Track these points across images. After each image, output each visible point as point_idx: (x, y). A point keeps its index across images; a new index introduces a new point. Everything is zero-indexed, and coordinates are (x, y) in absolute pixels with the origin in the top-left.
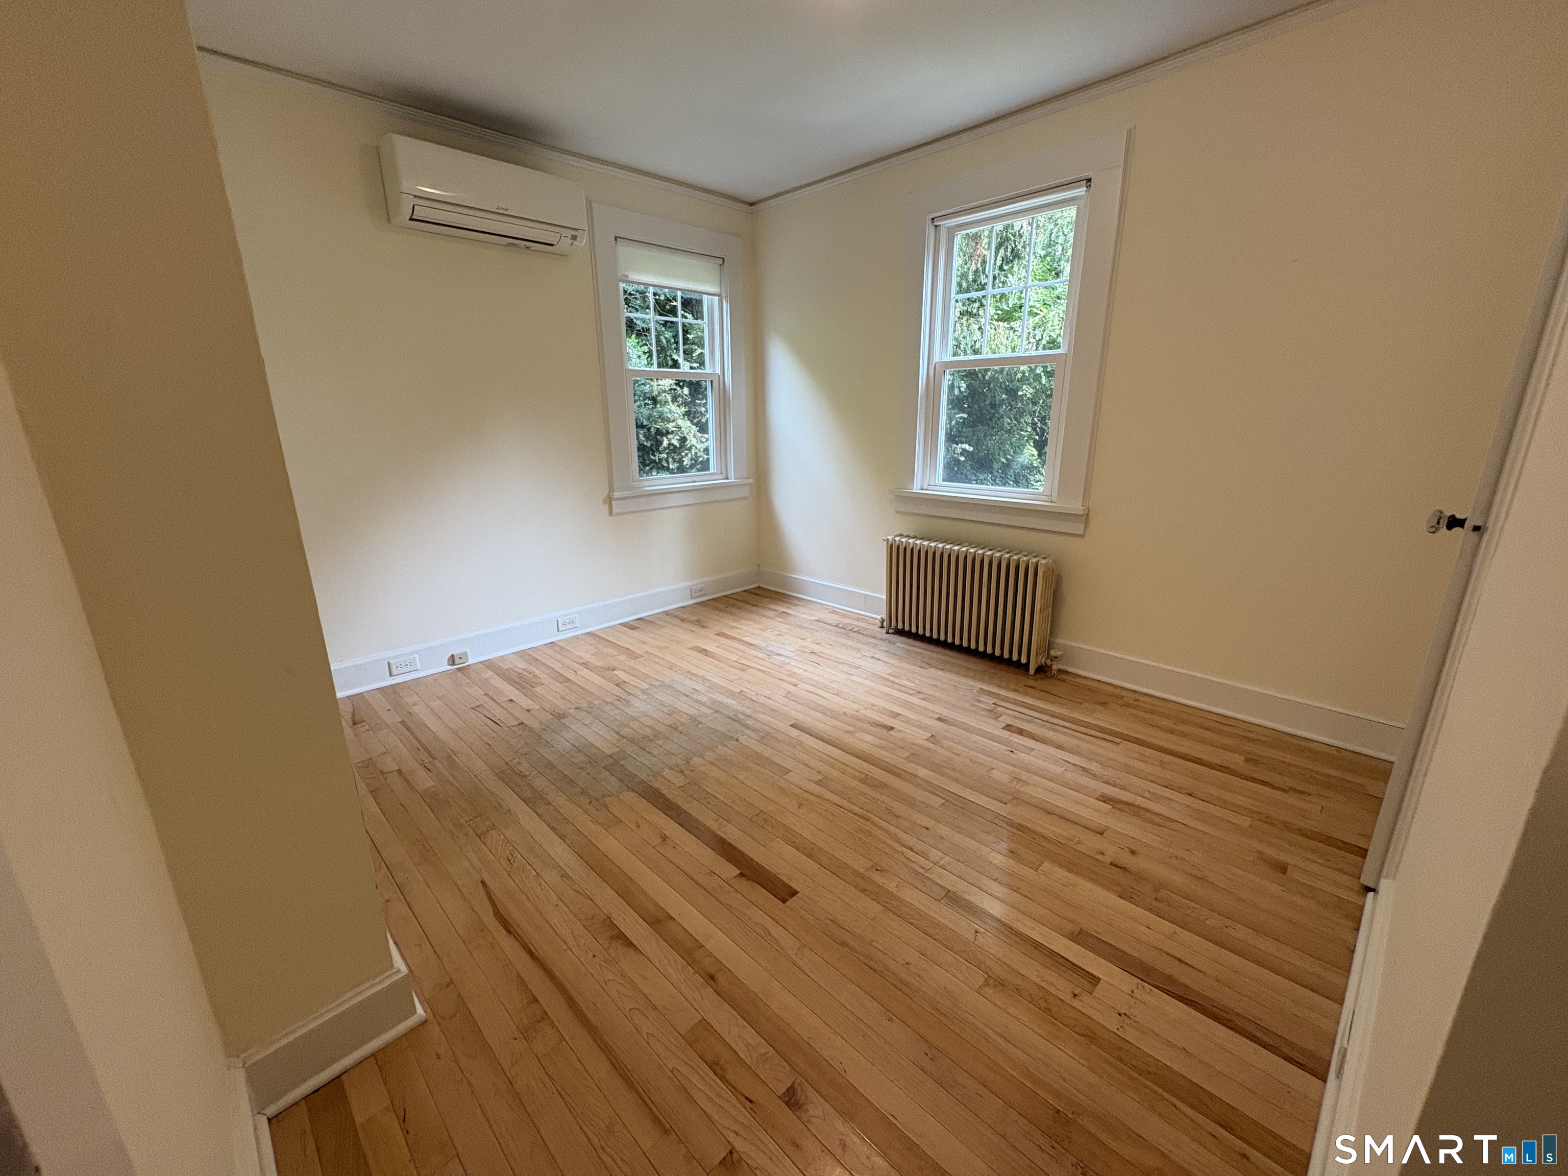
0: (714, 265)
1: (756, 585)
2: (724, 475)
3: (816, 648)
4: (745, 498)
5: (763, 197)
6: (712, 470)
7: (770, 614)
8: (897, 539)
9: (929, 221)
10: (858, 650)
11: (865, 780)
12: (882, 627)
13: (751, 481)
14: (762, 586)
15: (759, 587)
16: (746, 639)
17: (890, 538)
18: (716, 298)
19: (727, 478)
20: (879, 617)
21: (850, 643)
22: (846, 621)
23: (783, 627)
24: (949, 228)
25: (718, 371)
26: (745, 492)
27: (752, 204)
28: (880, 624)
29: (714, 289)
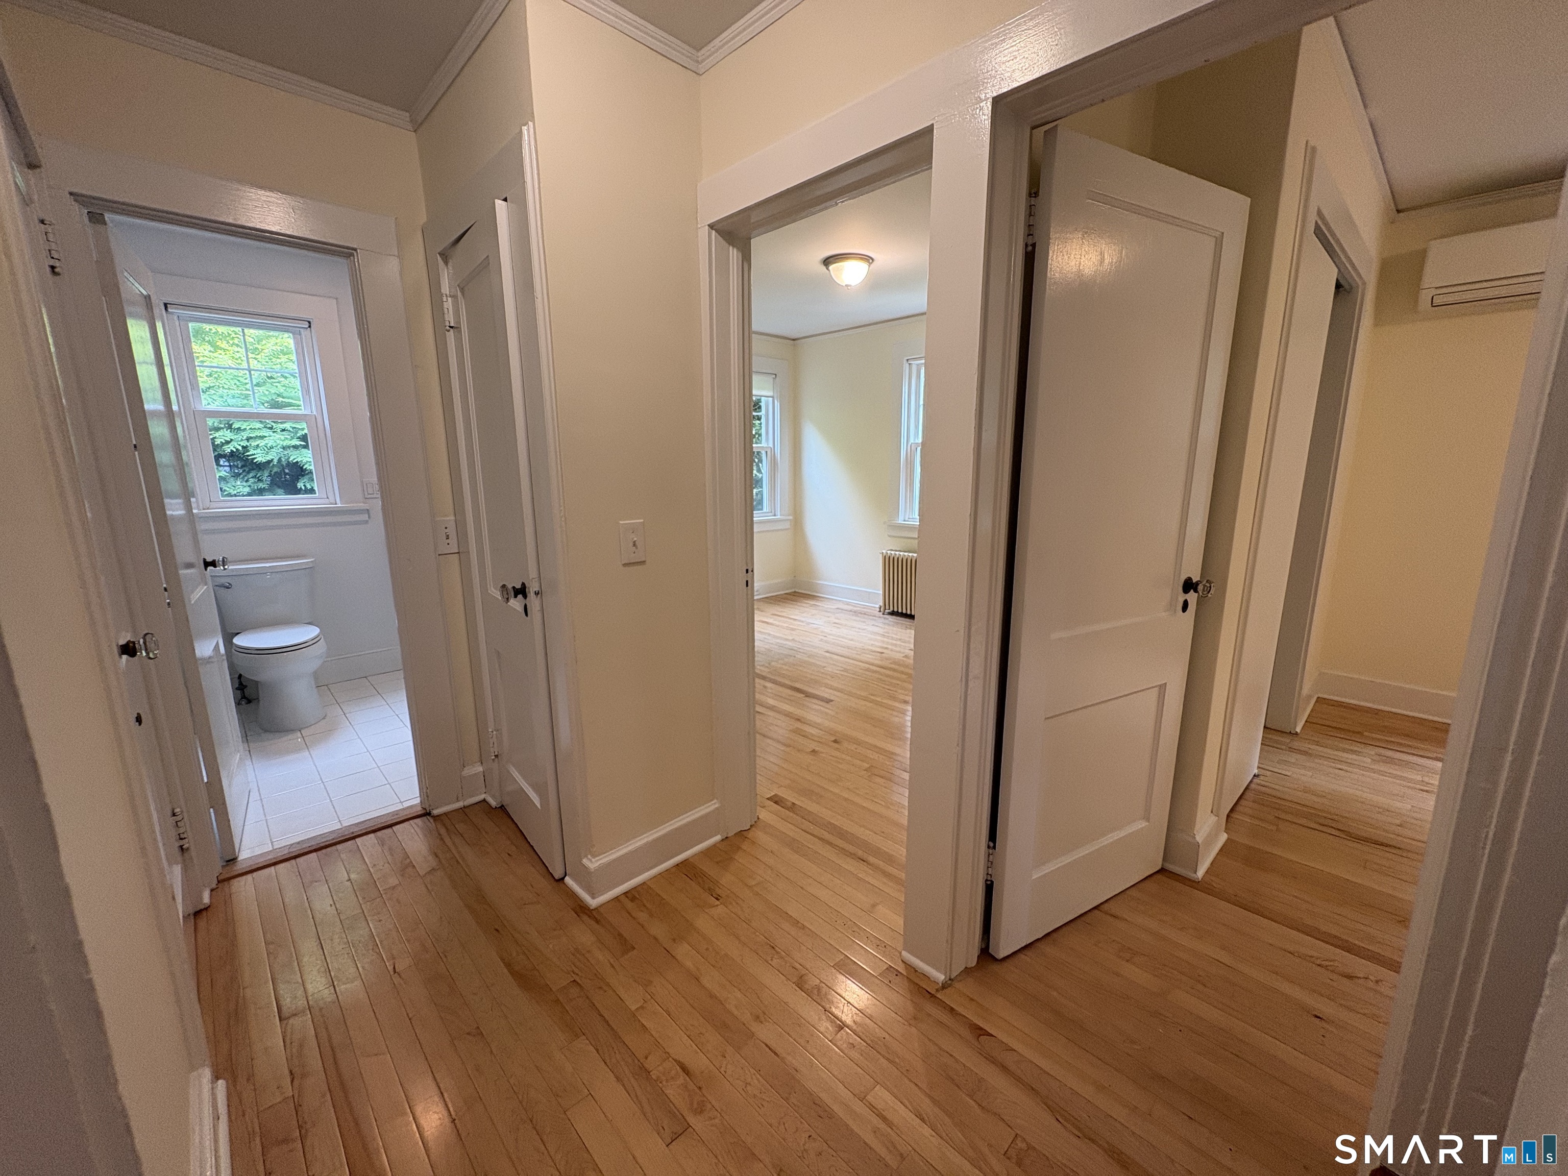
0: (770, 379)
1: (793, 590)
2: (773, 514)
3: (837, 621)
4: (786, 529)
5: (801, 336)
6: (765, 510)
7: (805, 605)
8: (889, 552)
9: (905, 361)
10: (864, 622)
11: (868, 670)
12: (880, 611)
13: (791, 518)
14: (797, 590)
15: (795, 592)
16: (792, 617)
17: (884, 551)
18: (771, 399)
19: (775, 515)
20: (878, 606)
21: (858, 619)
22: (855, 609)
23: (814, 612)
24: (918, 365)
25: (771, 446)
26: (787, 525)
27: (794, 340)
28: (878, 610)
29: (771, 394)
